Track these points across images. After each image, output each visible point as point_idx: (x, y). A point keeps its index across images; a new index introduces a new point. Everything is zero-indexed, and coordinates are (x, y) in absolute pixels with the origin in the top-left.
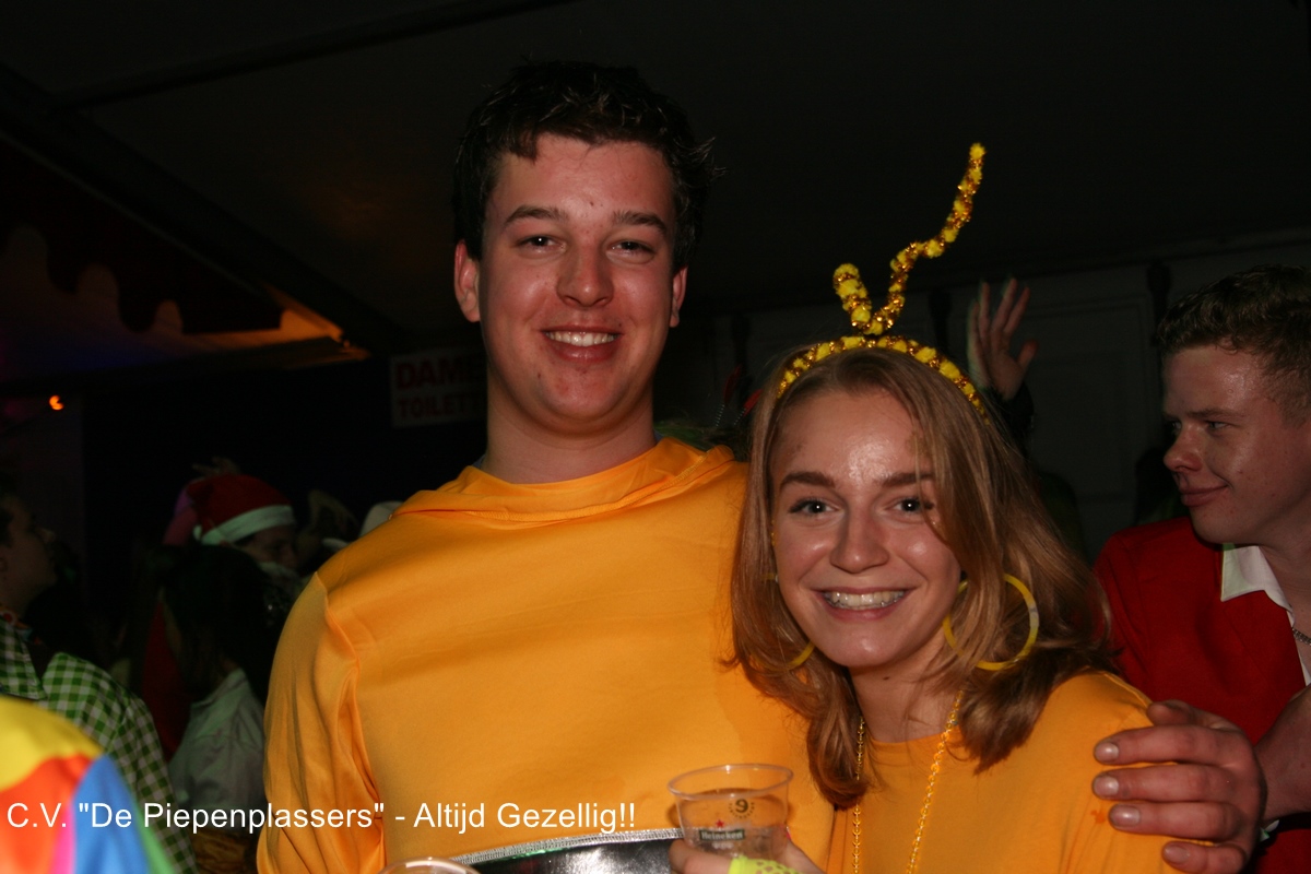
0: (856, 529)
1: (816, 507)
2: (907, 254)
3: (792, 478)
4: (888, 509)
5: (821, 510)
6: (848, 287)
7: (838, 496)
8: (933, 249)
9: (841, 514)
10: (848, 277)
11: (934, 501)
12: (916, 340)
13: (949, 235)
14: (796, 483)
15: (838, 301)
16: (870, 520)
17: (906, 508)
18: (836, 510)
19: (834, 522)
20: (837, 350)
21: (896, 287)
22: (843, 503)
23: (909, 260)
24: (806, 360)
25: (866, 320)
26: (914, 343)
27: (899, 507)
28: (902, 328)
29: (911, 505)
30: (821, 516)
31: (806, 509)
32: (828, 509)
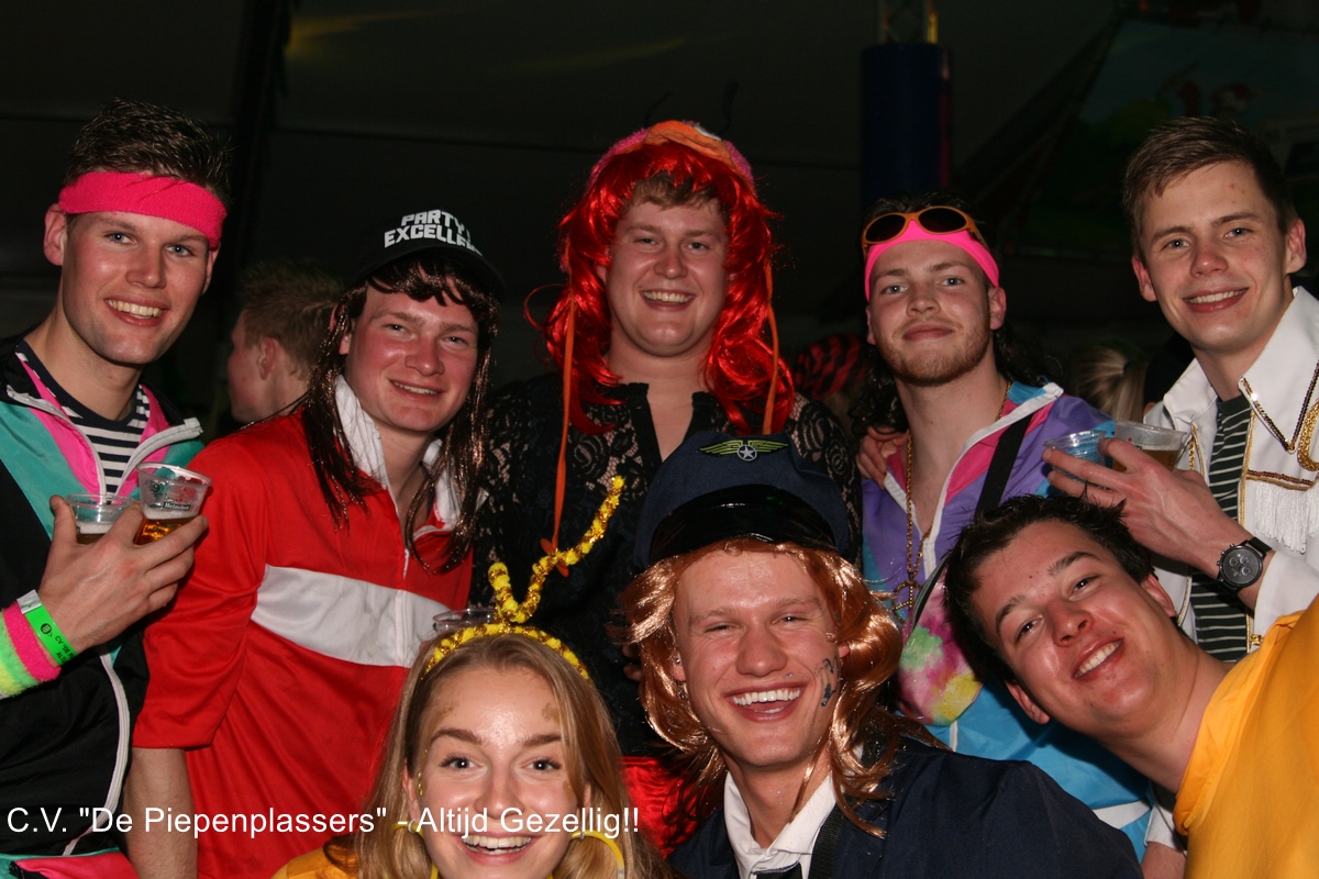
0: (500, 783)
1: (461, 762)
2: (548, 560)
3: (443, 733)
4: (523, 767)
5: (465, 766)
6: (501, 583)
7: (483, 753)
8: (570, 558)
9: (484, 770)
10: (500, 573)
11: (562, 762)
12: (545, 631)
13: (585, 548)
14: (447, 736)
15: (492, 591)
16: (511, 776)
17: (536, 767)
18: (479, 767)
19: (478, 777)
20: (480, 634)
21: (535, 586)
22: (489, 760)
23: (549, 564)
24: (452, 640)
25: (514, 610)
26: (544, 634)
27: (531, 766)
28: (538, 620)
29: (542, 765)
30: (464, 772)
31: (453, 765)
32: (471, 765)
